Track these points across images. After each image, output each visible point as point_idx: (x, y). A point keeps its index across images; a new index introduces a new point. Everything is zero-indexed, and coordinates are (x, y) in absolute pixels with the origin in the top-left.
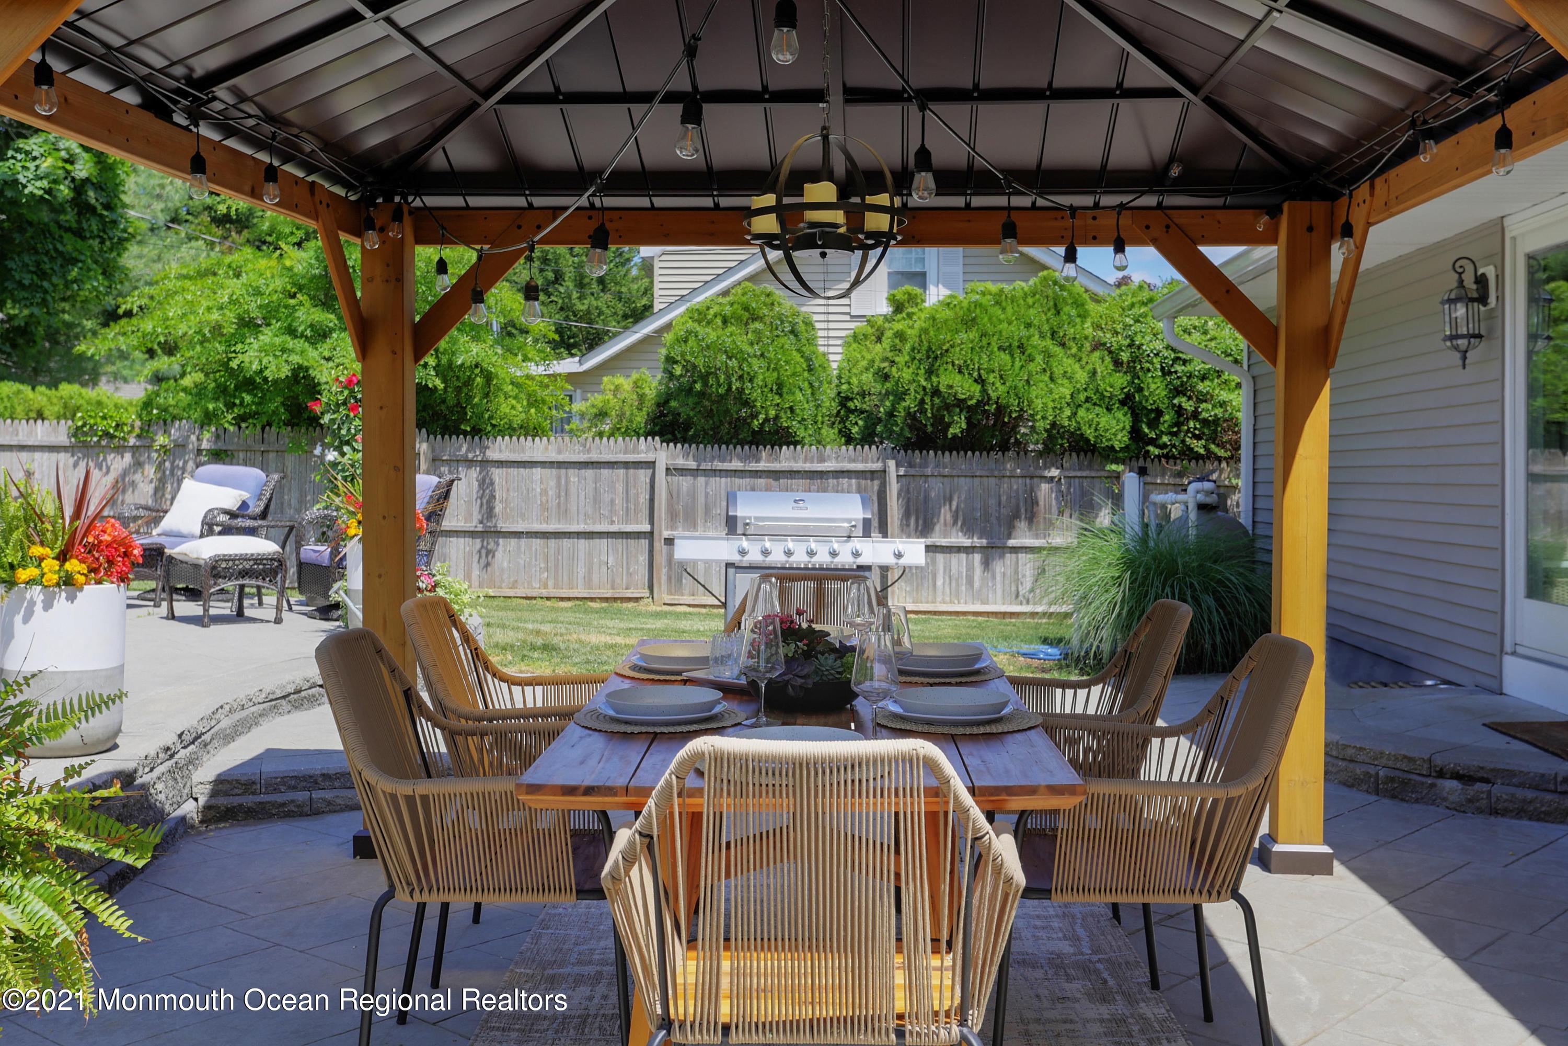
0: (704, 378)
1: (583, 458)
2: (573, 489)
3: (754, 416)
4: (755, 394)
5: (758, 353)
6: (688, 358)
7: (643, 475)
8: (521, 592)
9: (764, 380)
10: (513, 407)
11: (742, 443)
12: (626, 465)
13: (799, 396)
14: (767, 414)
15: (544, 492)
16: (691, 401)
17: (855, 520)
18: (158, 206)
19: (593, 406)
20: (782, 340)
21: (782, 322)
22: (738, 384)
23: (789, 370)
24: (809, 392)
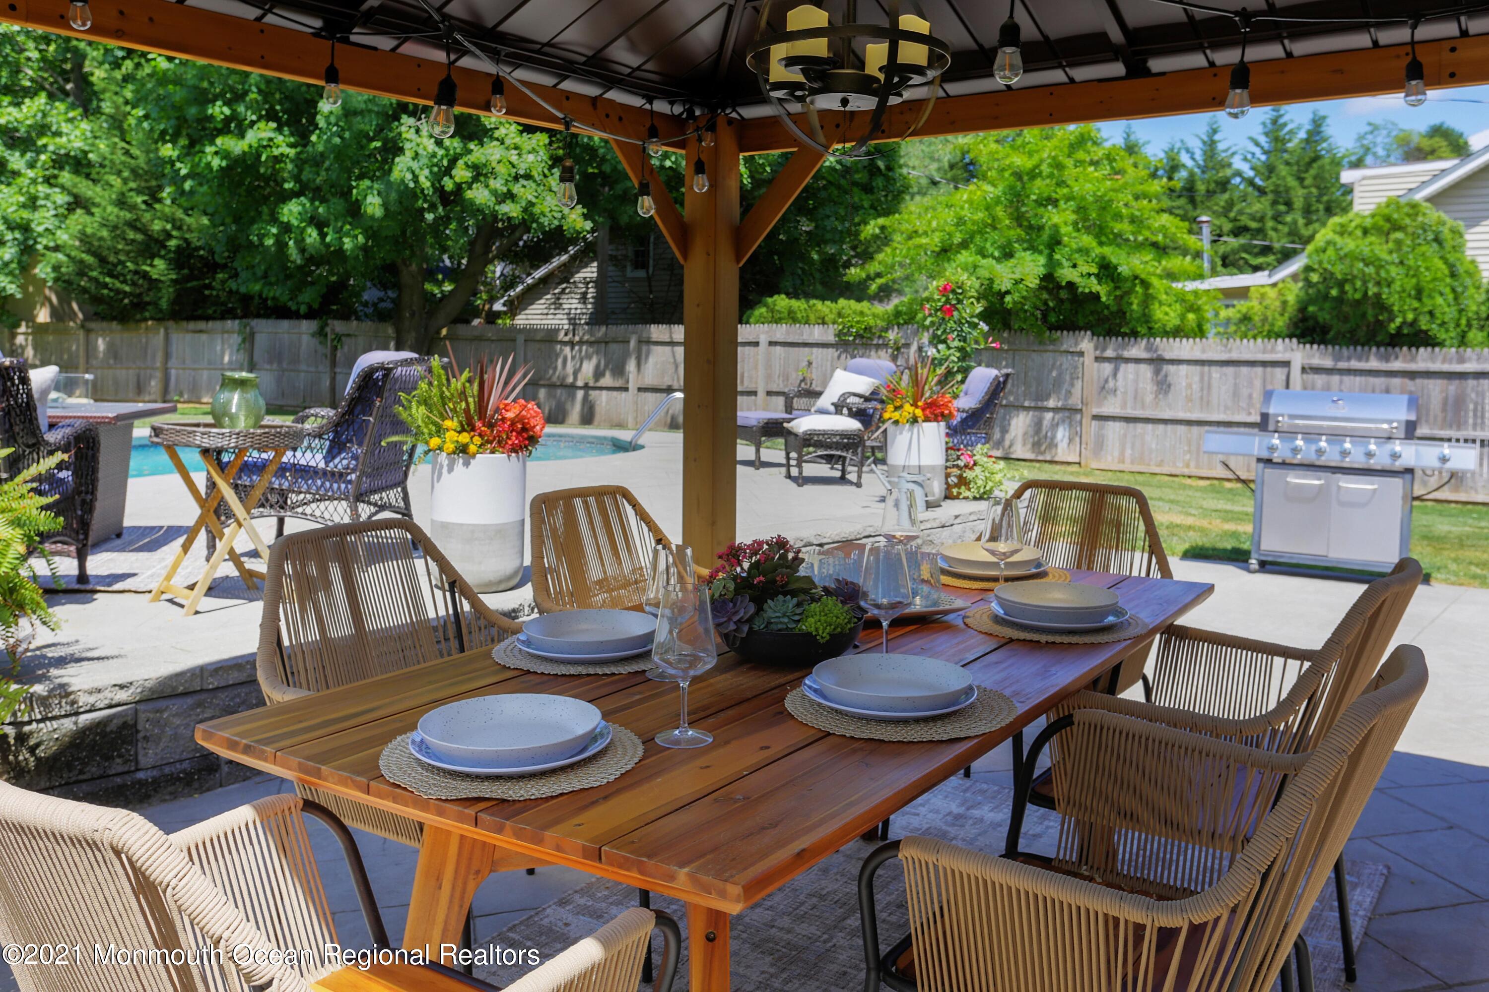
0: (1341, 284)
1: (1224, 357)
2: (1215, 383)
3: (1392, 320)
4: (1391, 297)
5: (1397, 261)
6: (1326, 265)
7: (1279, 373)
8: (1166, 470)
9: (1402, 286)
10: (1166, 314)
11: (1378, 345)
12: (1264, 364)
13: (1439, 300)
14: (1404, 318)
15: (1189, 386)
16: (1327, 305)
17: (1398, 421)
18: (934, 166)
19: (1239, 311)
20: (1424, 248)
21: (1425, 231)
22: (1375, 290)
23: (1428, 276)
24: (1451, 297)
